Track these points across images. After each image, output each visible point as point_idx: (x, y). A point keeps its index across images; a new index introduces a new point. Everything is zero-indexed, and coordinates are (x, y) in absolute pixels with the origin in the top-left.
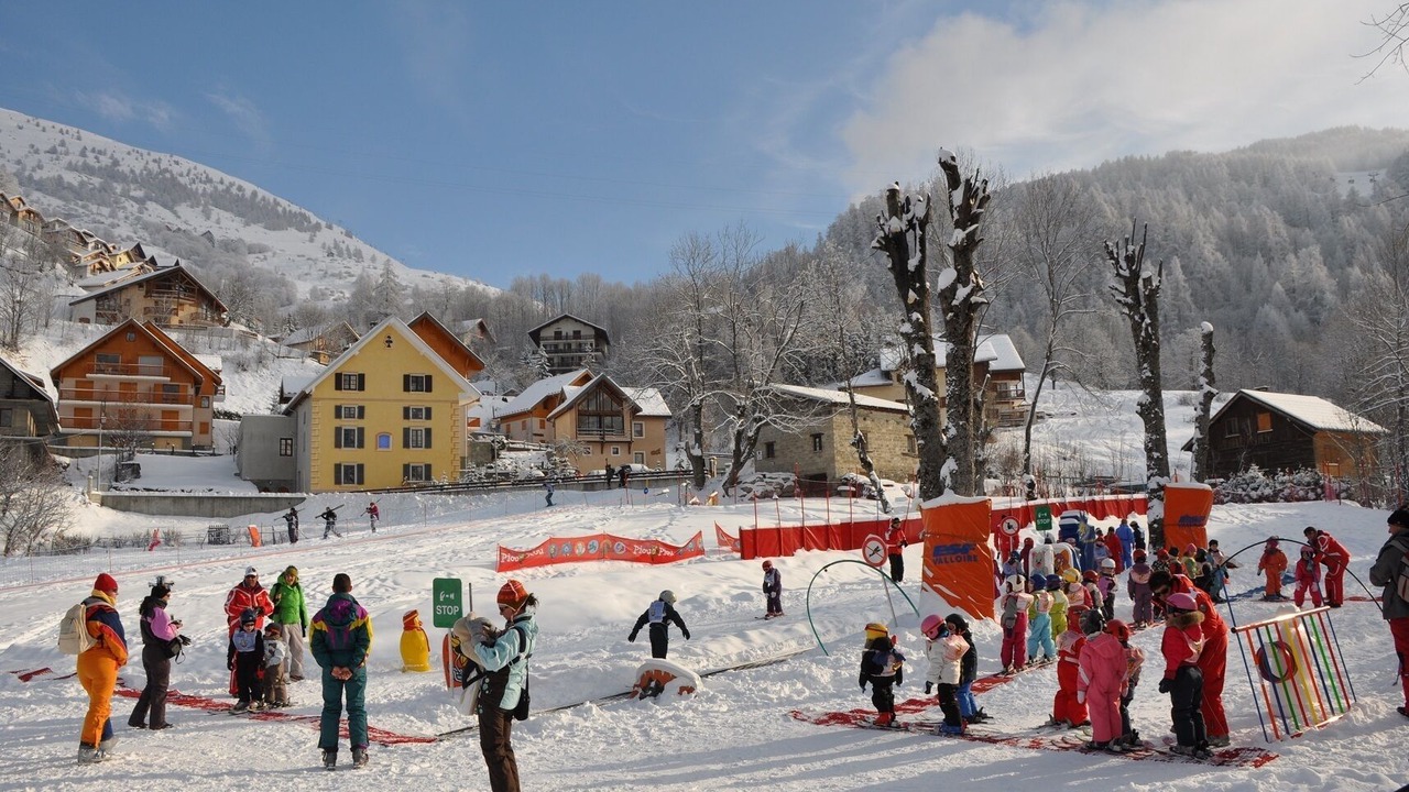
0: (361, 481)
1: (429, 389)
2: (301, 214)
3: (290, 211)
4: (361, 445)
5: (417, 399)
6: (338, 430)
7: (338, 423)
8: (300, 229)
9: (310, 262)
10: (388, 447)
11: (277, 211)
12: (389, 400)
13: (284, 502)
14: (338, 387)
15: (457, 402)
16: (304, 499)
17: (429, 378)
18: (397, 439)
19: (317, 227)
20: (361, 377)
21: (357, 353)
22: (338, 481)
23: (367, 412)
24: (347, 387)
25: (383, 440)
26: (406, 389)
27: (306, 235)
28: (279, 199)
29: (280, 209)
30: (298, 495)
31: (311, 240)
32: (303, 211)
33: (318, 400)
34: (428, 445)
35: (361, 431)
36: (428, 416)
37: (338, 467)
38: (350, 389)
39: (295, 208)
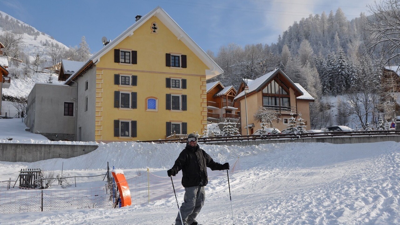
0: (134, 135)
1: (184, 66)
2: (30, 28)
3: (25, 26)
4: (134, 106)
5: (176, 73)
6: (117, 94)
7: (117, 88)
8: (29, 34)
9: (36, 48)
10: (155, 108)
11: (19, 25)
12: (155, 72)
13: (79, 149)
14: (117, 60)
15: (205, 76)
16: (96, 147)
17: (184, 57)
18: (161, 102)
19: (37, 34)
20: (134, 53)
21: (132, 34)
22: (116, 134)
23: (139, 80)
24: (123, 61)
25: (151, 103)
26: (168, 64)
27: (33, 37)
28: (19, 21)
29: (20, 25)
30: (92, 143)
31: (35, 39)
32: (31, 26)
33: (101, 69)
34: (184, 108)
35: (134, 95)
36: (184, 86)
37: (116, 123)
38: (125, 62)
39: (26, 25)
